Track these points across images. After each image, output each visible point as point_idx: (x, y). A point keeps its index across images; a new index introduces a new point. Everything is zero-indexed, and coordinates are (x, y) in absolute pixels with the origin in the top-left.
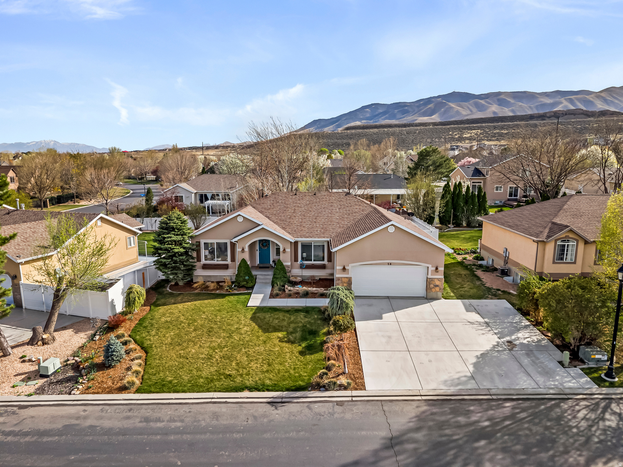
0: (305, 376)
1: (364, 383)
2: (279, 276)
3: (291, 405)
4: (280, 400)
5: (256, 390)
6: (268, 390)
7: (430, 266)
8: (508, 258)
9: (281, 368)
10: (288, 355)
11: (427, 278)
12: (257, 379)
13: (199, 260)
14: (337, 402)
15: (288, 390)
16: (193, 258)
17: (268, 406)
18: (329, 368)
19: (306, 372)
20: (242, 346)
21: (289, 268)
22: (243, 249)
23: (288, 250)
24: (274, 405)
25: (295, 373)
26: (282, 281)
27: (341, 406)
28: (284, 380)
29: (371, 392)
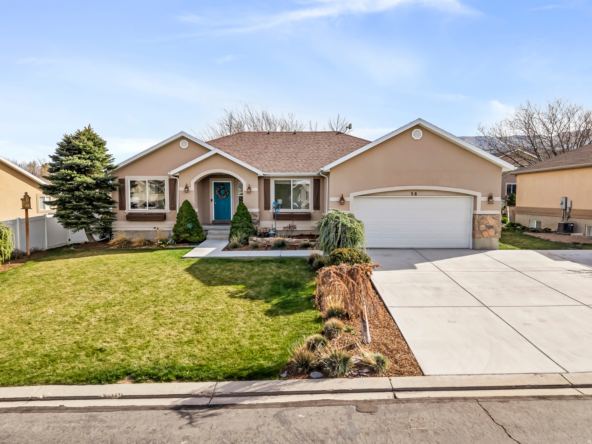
0: (275, 350)
1: (415, 360)
2: (240, 225)
3: (232, 413)
4: (205, 401)
5: (150, 378)
6: (180, 378)
7: (479, 194)
8: (570, 209)
9: (223, 336)
10: (242, 316)
11: (474, 215)
12: (162, 355)
13: (122, 207)
14: (356, 402)
15: (230, 377)
16: (111, 203)
17: (174, 415)
18: (329, 334)
19: (277, 343)
20: (151, 303)
21: (256, 216)
22: (187, 187)
23: (255, 189)
24: (188, 414)
25: (252, 344)
26: (245, 231)
27: (371, 413)
28: (224, 358)
29: (438, 378)
